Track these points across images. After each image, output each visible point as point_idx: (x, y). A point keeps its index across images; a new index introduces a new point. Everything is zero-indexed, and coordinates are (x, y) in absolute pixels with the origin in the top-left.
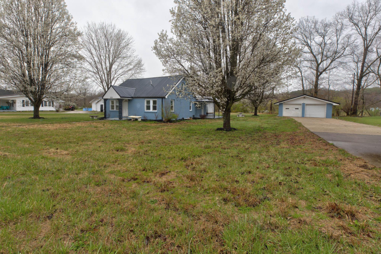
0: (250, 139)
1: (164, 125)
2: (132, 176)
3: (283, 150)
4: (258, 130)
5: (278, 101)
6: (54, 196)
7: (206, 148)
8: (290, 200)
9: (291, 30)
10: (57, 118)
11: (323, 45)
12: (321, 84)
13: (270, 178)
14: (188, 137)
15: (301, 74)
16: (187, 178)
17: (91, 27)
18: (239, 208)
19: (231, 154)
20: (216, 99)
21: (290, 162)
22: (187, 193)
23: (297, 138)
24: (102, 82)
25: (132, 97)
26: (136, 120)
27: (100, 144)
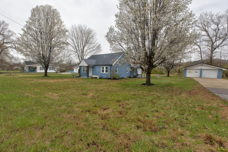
0: (162, 91)
1: (111, 81)
2: (88, 109)
3: (182, 98)
4: (168, 85)
5: (184, 67)
6: (46, 117)
7: (134, 95)
8: (179, 130)
9: (192, 22)
10: (56, 77)
11: (217, 31)
12: (214, 56)
13: (170, 115)
14: (124, 88)
15: (200, 50)
16: (118, 112)
17: (74, 27)
18: (145, 132)
19: (147, 100)
20: (142, 66)
21: (185, 106)
22: (116, 121)
23: (193, 91)
24: (79, 57)
25: (94, 65)
26: (96, 78)
27: (74, 91)
